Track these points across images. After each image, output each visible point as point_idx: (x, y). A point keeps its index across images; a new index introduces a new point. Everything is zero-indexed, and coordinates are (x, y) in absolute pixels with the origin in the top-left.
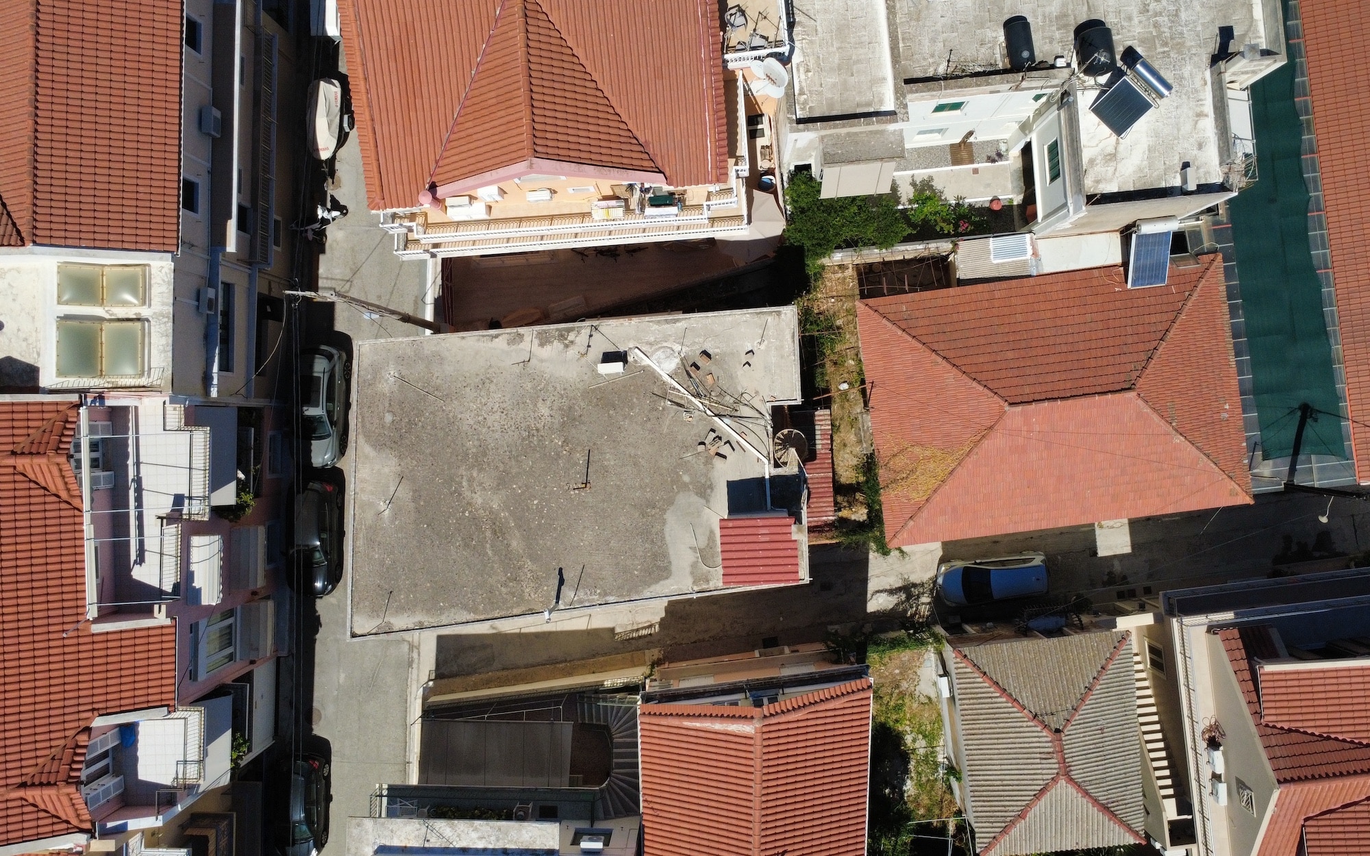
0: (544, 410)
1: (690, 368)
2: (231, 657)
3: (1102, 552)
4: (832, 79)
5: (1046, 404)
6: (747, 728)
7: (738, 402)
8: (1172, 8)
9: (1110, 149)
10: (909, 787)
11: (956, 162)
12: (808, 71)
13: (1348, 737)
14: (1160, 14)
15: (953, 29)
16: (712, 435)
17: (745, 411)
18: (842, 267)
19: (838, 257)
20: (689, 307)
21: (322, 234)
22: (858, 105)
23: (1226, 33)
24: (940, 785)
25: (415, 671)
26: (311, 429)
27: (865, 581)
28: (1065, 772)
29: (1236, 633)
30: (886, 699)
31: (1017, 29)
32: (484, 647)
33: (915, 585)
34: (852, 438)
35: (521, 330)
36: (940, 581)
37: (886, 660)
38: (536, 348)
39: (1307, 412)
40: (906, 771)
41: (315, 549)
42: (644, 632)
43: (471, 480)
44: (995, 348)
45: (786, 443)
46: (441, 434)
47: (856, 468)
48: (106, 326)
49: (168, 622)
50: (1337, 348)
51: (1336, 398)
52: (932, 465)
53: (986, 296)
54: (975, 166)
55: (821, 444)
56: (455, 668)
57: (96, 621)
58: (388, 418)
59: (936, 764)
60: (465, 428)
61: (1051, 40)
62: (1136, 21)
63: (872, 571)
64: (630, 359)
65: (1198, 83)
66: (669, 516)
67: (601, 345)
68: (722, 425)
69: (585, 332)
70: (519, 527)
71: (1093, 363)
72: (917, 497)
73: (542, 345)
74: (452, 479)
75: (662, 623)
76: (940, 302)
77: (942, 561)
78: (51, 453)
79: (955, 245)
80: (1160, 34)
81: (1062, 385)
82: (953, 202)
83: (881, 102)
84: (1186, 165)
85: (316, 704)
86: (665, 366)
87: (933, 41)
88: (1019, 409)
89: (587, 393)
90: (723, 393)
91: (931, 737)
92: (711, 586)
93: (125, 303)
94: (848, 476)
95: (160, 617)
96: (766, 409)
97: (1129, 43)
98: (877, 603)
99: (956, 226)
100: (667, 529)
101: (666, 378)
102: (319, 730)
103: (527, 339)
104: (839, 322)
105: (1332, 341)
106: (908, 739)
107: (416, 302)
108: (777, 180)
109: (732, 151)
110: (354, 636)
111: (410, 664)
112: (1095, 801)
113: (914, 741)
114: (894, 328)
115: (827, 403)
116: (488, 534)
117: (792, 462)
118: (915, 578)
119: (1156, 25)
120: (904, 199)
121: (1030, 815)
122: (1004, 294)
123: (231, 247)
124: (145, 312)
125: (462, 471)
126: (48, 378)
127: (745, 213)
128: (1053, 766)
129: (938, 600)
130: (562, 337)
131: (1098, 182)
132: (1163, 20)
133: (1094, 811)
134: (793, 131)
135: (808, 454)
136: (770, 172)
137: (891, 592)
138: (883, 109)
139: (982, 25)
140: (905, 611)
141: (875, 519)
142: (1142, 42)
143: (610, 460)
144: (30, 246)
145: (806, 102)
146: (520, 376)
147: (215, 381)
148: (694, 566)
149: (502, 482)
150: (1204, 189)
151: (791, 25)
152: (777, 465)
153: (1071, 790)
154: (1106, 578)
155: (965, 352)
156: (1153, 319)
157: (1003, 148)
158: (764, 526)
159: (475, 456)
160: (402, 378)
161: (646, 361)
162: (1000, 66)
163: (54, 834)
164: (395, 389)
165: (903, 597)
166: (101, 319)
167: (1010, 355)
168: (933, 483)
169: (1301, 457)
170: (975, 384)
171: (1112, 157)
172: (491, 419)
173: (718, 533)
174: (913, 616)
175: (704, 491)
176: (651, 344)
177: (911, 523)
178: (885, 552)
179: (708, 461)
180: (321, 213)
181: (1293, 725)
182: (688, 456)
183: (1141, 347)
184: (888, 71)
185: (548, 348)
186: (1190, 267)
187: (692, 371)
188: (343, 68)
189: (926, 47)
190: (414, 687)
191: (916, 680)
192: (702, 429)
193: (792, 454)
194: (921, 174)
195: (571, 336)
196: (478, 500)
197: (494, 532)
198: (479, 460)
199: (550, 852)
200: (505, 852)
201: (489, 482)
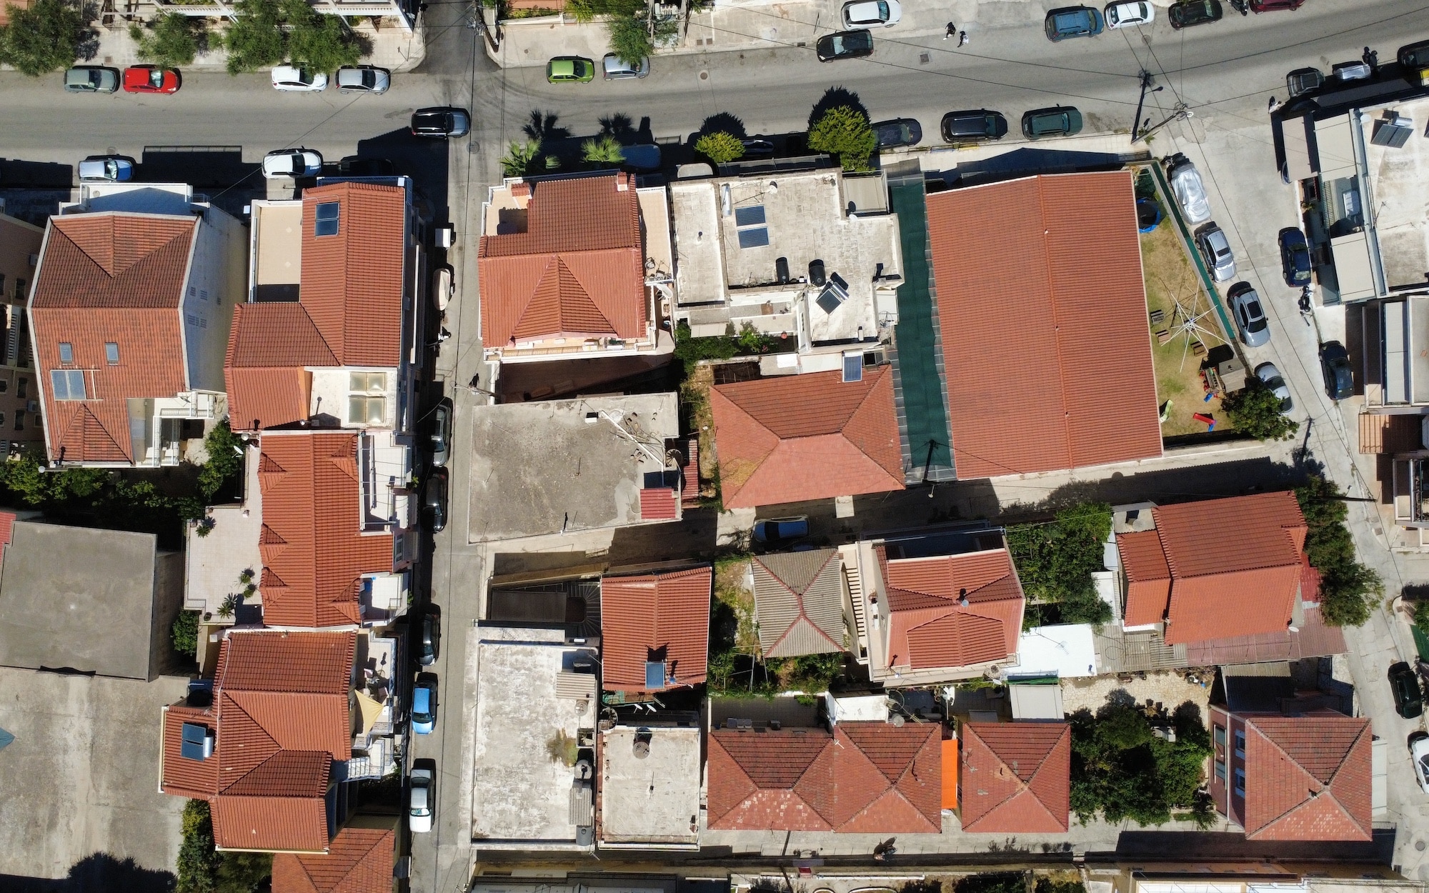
0: (559, 439)
1: (627, 421)
2: (400, 558)
3: (839, 516)
4: (695, 286)
5: (798, 439)
6: (651, 585)
7: (649, 436)
8: (854, 255)
9: (825, 320)
10: (737, 636)
11: (764, 313)
12: (684, 281)
13: (926, 593)
14: (849, 257)
15: (752, 262)
16: (637, 452)
17: (653, 441)
18: (705, 367)
19: (702, 363)
20: (627, 392)
21: (438, 347)
22: (708, 298)
23: (880, 267)
24: (753, 636)
25: (483, 572)
26: (433, 447)
27: (716, 529)
28: (804, 614)
29: (884, 548)
30: (726, 591)
31: (782, 263)
32: (519, 560)
33: (741, 532)
34: (709, 454)
35: (550, 402)
36: (754, 529)
37: (726, 570)
38: (556, 411)
39: (933, 444)
40: (736, 628)
41: (434, 508)
42: (601, 554)
43: (525, 471)
44: (777, 411)
45: (672, 455)
46: (511, 450)
47: (711, 470)
48: (368, 399)
49: (390, 533)
50: (948, 412)
51: (947, 437)
52: (745, 468)
53: (774, 385)
54: (774, 315)
55: (692, 457)
56: (504, 571)
57: (364, 530)
58: (487, 442)
59: (751, 625)
60: (523, 447)
61: (798, 269)
62: (837, 260)
63: (719, 524)
64: (600, 416)
65: (866, 290)
66: (616, 489)
67: (586, 410)
68: (642, 447)
69: (579, 403)
70: (547, 493)
71: (823, 419)
72: (738, 484)
73: (559, 409)
74: (516, 471)
75: (610, 549)
76: (751, 387)
77: (756, 519)
78: (349, 456)
79: (760, 358)
80: (848, 267)
81: (807, 430)
82: (763, 334)
83: (718, 296)
84: (860, 328)
85: (433, 588)
86: (616, 420)
87: (743, 268)
88: (785, 441)
89: (579, 432)
90: (642, 432)
91: (749, 611)
92: (636, 521)
93: (376, 390)
94: (706, 474)
95: (387, 531)
96: (662, 440)
97: (834, 271)
98: (722, 541)
99: (761, 348)
100: (616, 495)
101: (616, 425)
102: (434, 601)
103: (552, 406)
104: (703, 395)
105: (945, 409)
106: (737, 612)
107: (486, 383)
108: (671, 323)
109: (648, 318)
110: (470, 543)
111: (481, 568)
112: (819, 629)
113: (740, 612)
114: (728, 400)
115: (696, 437)
116: (533, 496)
117: (674, 465)
118: (742, 528)
119: (847, 263)
120: (737, 332)
121: (787, 636)
122: (783, 383)
123: (413, 361)
124: (384, 394)
125: (521, 467)
126: (345, 423)
127: (654, 343)
128: (798, 611)
129: (753, 541)
130: (568, 405)
131: (819, 335)
132: (851, 260)
133: (818, 634)
134: (676, 310)
135: (684, 462)
136: (668, 318)
137: (729, 535)
138: (719, 300)
139: (766, 261)
140: (736, 545)
141: (719, 495)
142: (840, 270)
143: (590, 463)
144: (343, 366)
145: (683, 296)
146: (548, 424)
147: (405, 424)
148: (628, 512)
149: (539, 473)
150: (868, 340)
151: (675, 260)
152: (667, 466)
153: (807, 623)
154: (841, 529)
155: (761, 412)
156: (855, 397)
157: (788, 307)
158: (659, 493)
159: (527, 461)
160: (494, 423)
161: (607, 417)
162: (774, 281)
163: (346, 624)
164: (490, 428)
165: (736, 538)
166: (366, 397)
167: (784, 414)
168: (746, 477)
169: (931, 466)
170: (765, 429)
171: (826, 324)
172: (534, 443)
173: (639, 496)
174: (741, 548)
175: (633, 477)
176: (610, 409)
177: (735, 497)
178: (724, 512)
179: (635, 464)
180: (440, 337)
181: (902, 588)
182: (626, 461)
183: (846, 411)
184: (721, 282)
185: (562, 410)
186: (874, 372)
187: (629, 421)
188: (449, 262)
189: (740, 272)
190: (483, 579)
191: (741, 582)
192: (633, 449)
193: (674, 462)
194: (746, 319)
195: (572, 405)
196: (528, 480)
197: (536, 496)
198: (529, 462)
199: (560, 644)
200: (540, 643)
201: (533, 473)
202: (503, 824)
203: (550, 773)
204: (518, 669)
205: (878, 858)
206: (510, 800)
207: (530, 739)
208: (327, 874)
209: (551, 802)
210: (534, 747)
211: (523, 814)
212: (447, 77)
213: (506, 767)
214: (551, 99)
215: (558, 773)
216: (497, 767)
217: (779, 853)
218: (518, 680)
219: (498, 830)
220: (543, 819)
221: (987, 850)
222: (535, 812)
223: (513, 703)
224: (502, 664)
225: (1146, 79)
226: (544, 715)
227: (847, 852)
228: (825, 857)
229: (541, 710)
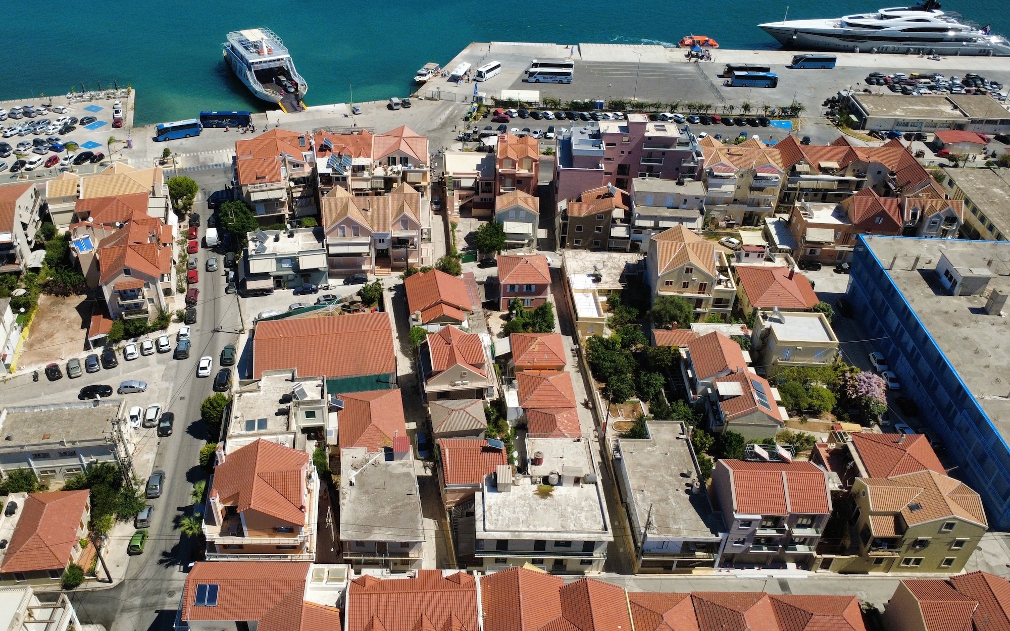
0: (364, 498)
7: (365, 459)
15: (275, 424)
16: (373, 464)
17: (367, 457)
31: (278, 414)
35: (341, 503)
43: (382, 514)
46: (368, 521)
48: (330, 576)
60: (367, 515)
64: (352, 480)
66: (394, 472)
67: (347, 487)
68: (370, 462)
69: (343, 490)
70: (396, 503)
73: (346, 499)
74: (381, 518)
86: (355, 473)
88: (372, 421)
89: (361, 490)
90: (362, 462)
93: (324, 572)
96: (367, 453)
101: (357, 473)
103: (344, 502)
116: (397, 510)
118: (422, 465)
124: (326, 570)
125: (379, 515)
126: (343, 586)
130: (344, 495)
137: (426, 470)
139: (276, 420)
143: (378, 484)
146: (354, 503)
149: (383, 507)
161: (353, 477)
164: (356, 532)
166: (328, 576)
172: (365, 510)
173: (398, 462)
175: (387, 466)
179: (380, 465)
182: (378, 469)
187: (356, 468)
192: (371, 466)
195: (344, 493)
196: (387, 512)
198: (376, 512)
199: (483, 494)
200: (483, 503)
201: (383, 509)
202: (594, 518)
203: (559, 497)
204: (500, 513)
205: (591, 405)
206: (579, 515)
207: (541, 506)
208: (650, 621)
209: (576, 496)
210: (545, 505)
211: (586, 509)
212: (119, 610)
213: (559, 518)
214: (152, 553)
215: (558, 493)
216: (560, 522)
217: (598, 444)
218: (506, 512)
219: (598, 521)
220: (586, 500)
221: (580, 374)
222: (583, 504)
223: (521, 515)
224: (497, 520)
225: (216, 331)
226: (525, 500)
227: (592, 419)
228: (596, 426)
229: (523, 502)
